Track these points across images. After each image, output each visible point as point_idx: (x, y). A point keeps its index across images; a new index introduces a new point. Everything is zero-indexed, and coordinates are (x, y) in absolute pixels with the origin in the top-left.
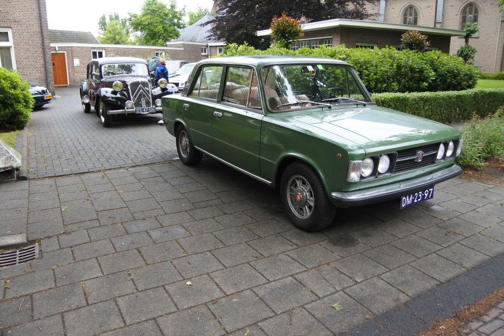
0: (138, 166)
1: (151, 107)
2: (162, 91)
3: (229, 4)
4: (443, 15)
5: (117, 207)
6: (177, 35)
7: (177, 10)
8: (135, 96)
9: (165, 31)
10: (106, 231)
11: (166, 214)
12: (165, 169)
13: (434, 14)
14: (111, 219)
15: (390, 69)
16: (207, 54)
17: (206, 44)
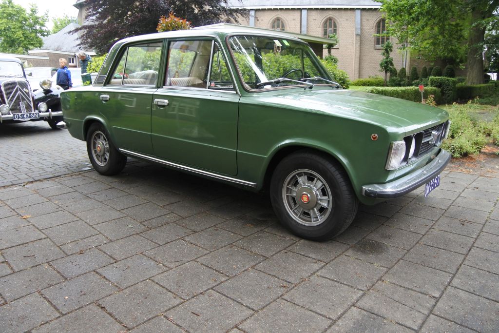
0: (38, 180)
1: (33, 112)
2: (44, 93)
3: (100, 10)
4: (307, 27)
5: (32, 239)
6: (40, 44)
7: (38, 15)
8: (11, 100)
9: (26, 37)
10: (27, 279)
11: (111, 241)
12: (77, 181)
13: (299, 26)
14: (29, 259)
15: (277, 73)
16: (74, 64)
17: (73, 54)
